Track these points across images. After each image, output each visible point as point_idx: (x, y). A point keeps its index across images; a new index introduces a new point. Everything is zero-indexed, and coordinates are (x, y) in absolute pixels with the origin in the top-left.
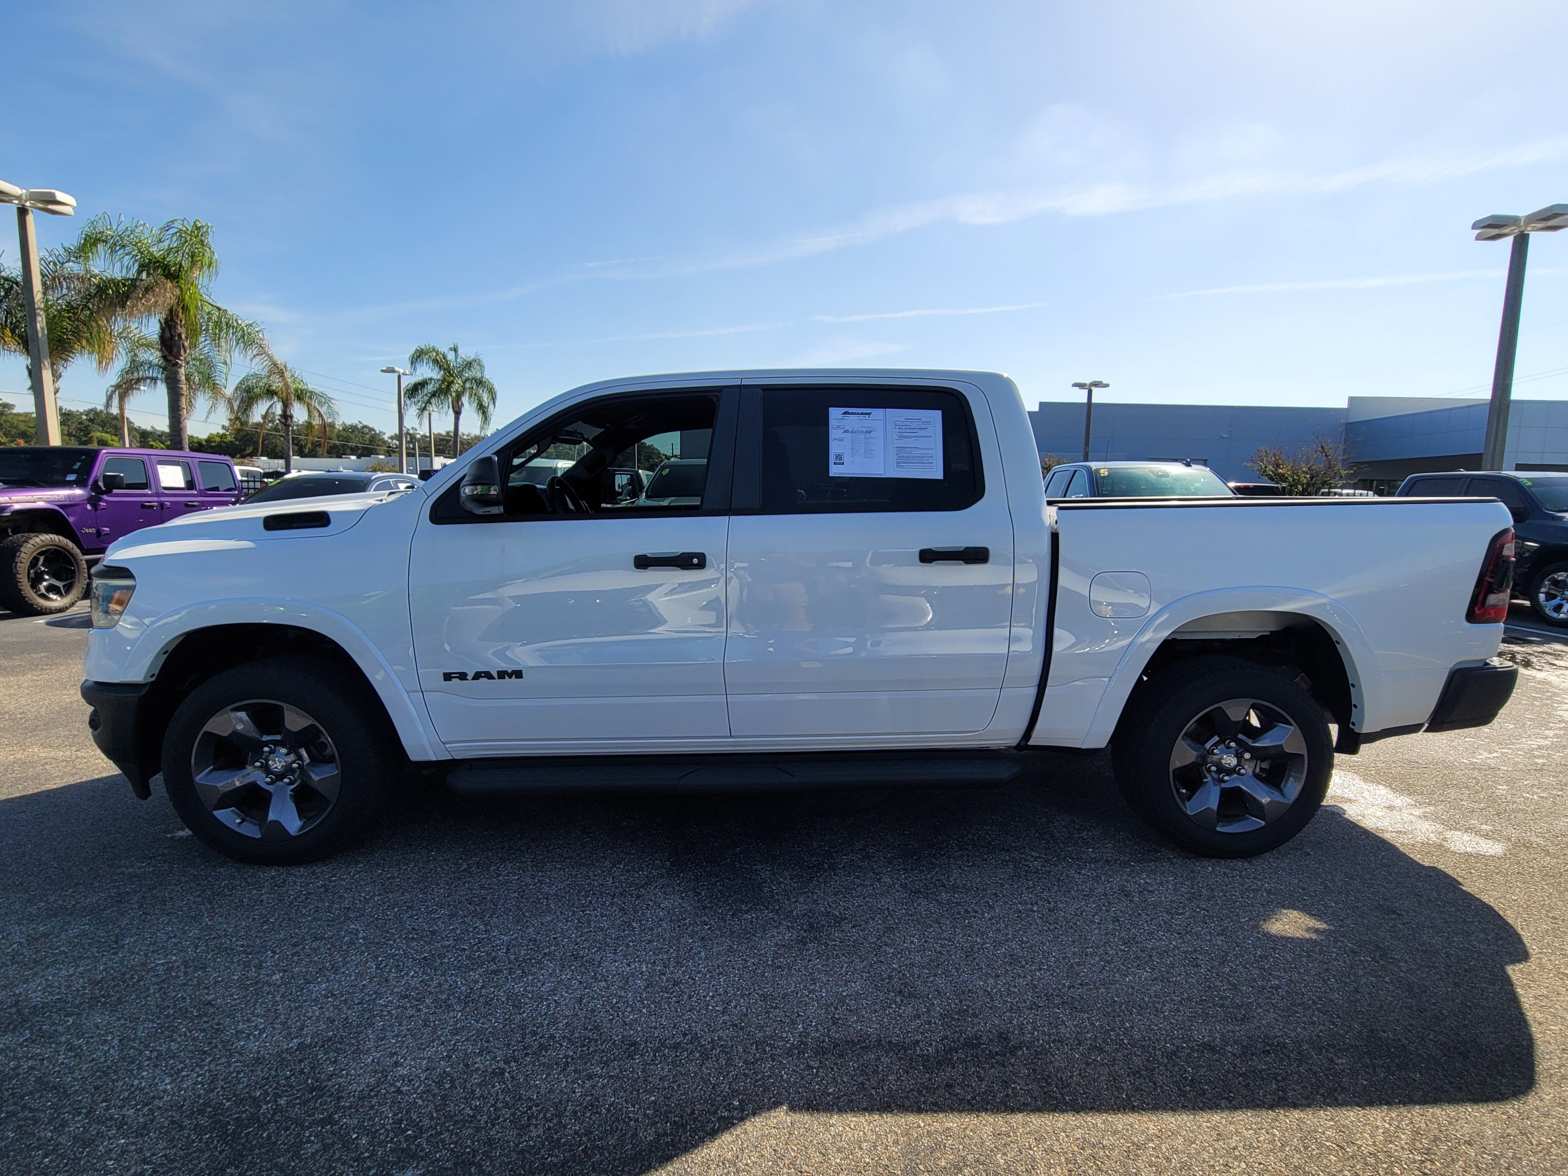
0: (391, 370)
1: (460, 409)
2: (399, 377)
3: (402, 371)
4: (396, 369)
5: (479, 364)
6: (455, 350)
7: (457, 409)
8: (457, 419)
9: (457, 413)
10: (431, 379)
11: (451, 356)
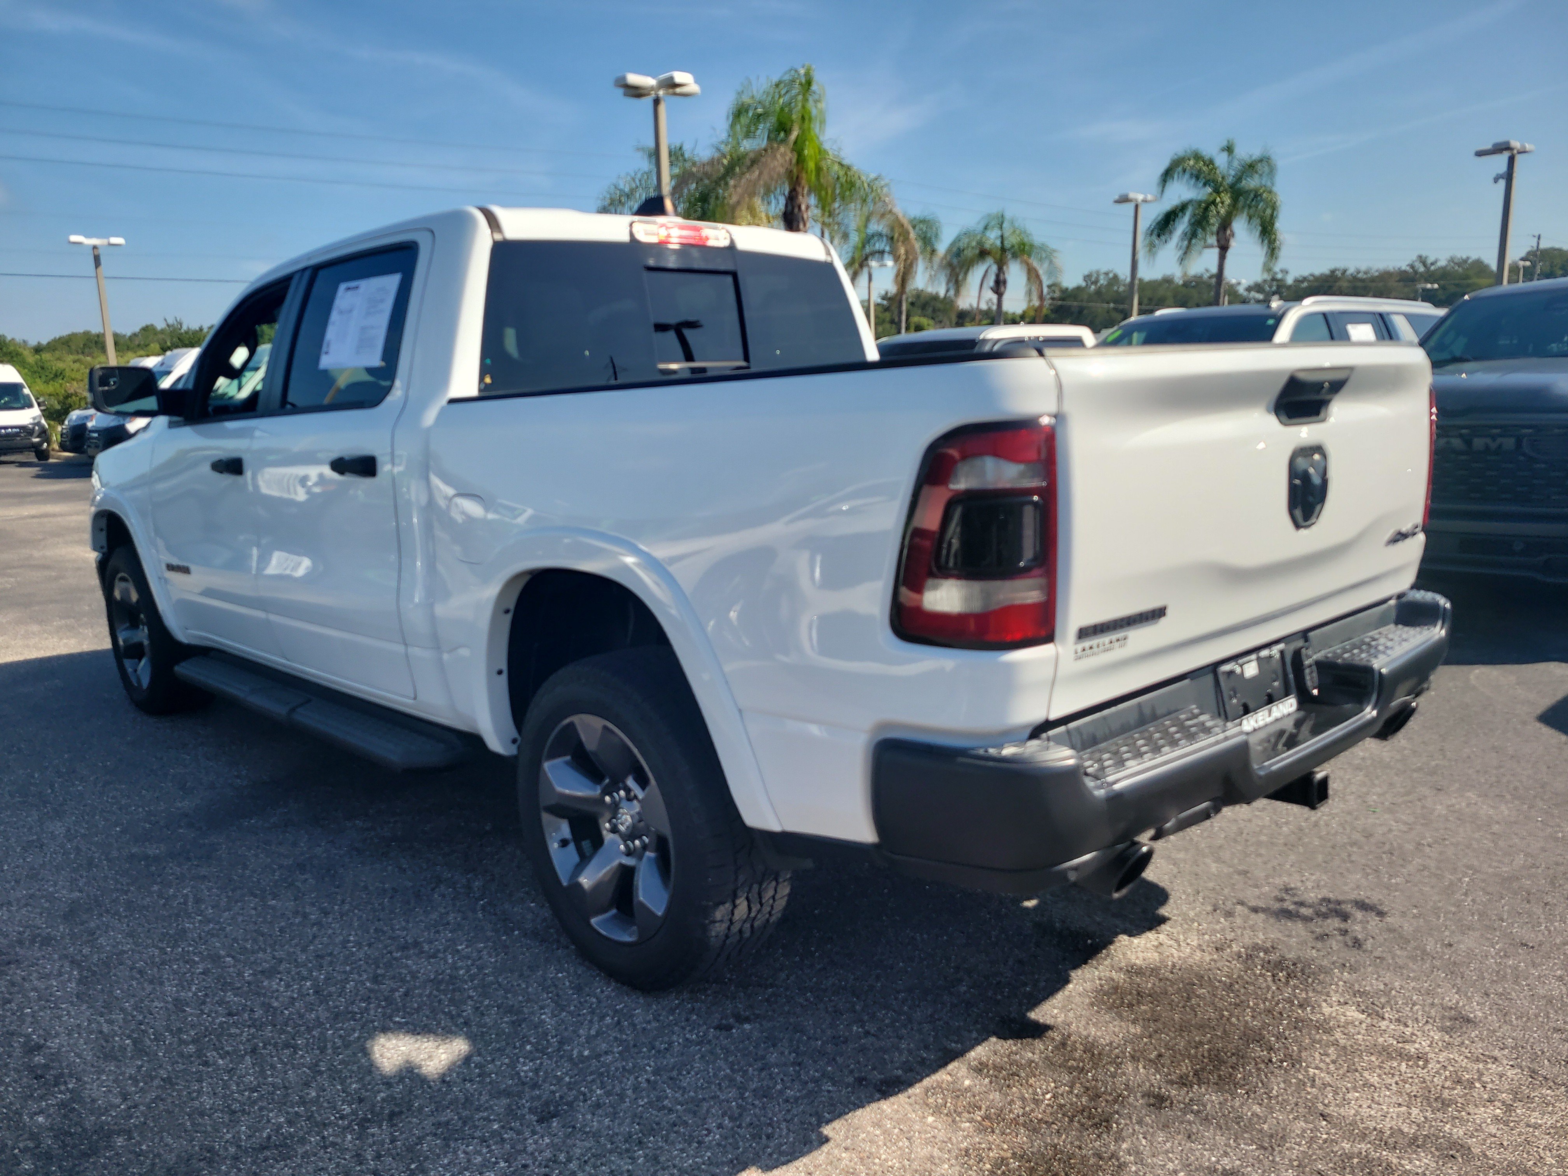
0: (1124, 200)
1: (1228, 241)
2: (1137, 207)
3: (1140, 197)
4: (1132, 195)
5: (1269, 165)
6: (1229, 149)
7: (1223, 242)
8: (1222, 258)
9: (1224, 248)
10: (1190, 202)
11: (1221, 161)
